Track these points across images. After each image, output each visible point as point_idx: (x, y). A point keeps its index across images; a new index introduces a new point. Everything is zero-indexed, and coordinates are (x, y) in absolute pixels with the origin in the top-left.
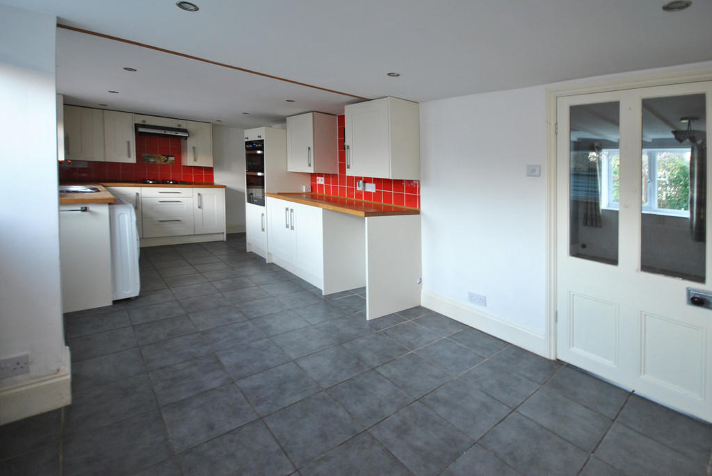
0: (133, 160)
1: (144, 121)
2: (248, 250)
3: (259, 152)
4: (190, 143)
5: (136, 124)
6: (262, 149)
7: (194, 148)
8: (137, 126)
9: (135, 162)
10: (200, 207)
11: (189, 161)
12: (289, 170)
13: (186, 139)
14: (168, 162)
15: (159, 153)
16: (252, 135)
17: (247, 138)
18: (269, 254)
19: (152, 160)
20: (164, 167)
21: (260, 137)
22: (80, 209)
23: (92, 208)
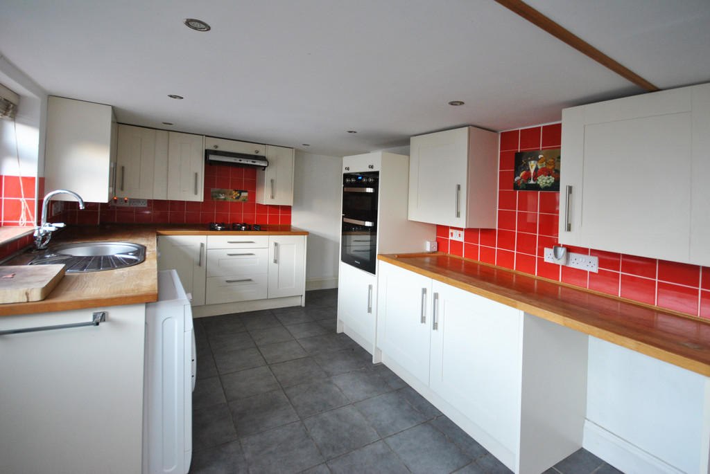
0: (200, 198)
1: (216, 147)
2: (339, 331)
3: (369, 190)
4: (269, 174)
5: (206, 150)
6: (375, 185)
7: (272, 181)
8: (207, 152)
9: (202, 201)
10: (275, 261)
11: (265, 198)
12: (411, 218)
13: (264, 170)
14: (240, 200)
15: (231, 188)
16: (358, 164)
17: (348, 169)
18: (377, 349)
19: (222, 197)
20: (236, 206)
21: (372, 167)
22: (90, 319)
23: (114, 313)
